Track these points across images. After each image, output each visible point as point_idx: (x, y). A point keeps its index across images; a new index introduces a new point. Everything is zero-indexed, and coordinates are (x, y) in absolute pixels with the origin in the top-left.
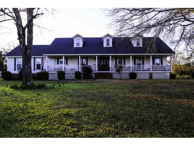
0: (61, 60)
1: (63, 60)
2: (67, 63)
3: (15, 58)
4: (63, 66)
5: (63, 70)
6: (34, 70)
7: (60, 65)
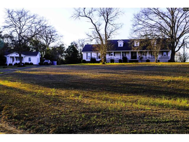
0: (112, 53)
1: (113, 53)
2: (114, 55)
3: (87, 53)
4: (113, 57)
5: (113, 59)
6: (97, 59)
7: (111, 57)
